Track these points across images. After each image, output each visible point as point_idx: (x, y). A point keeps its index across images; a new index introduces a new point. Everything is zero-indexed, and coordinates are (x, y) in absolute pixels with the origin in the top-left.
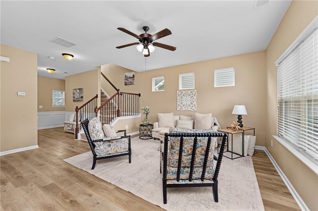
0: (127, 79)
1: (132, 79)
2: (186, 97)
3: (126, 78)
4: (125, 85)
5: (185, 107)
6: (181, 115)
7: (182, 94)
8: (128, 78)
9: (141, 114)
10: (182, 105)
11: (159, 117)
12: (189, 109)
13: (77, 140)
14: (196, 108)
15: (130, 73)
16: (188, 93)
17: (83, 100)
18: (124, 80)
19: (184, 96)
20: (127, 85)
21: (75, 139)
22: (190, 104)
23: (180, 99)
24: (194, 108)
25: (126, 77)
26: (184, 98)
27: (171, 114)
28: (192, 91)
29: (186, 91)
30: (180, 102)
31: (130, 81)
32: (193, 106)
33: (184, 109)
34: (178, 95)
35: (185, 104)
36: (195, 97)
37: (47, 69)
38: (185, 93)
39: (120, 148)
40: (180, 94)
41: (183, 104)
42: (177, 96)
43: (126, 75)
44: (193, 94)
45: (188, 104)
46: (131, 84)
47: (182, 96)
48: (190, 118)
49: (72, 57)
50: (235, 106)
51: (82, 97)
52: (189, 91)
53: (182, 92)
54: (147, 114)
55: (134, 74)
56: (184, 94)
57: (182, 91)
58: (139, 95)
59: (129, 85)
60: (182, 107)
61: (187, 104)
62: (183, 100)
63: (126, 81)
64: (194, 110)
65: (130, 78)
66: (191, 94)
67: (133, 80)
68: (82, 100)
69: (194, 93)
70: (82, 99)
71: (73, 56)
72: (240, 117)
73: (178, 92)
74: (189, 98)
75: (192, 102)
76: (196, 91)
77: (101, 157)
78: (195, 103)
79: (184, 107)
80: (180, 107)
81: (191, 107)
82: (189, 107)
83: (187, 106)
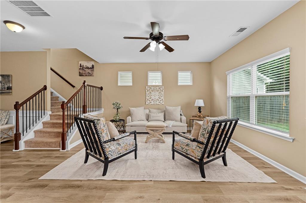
0: (83, 69)
1: (90, 69)
2: (155, 92)
3: (81, 68)
4: (80, 76)
5: (154, 102)
6: (150, 108)
8: (85, 68)
9: (104, 109)
10: (151, 100)
11: (131, 111)
12: (158, 103)
13: (18, 150)
14: (163, 102)
15: (88, 63)
16: (156, 89)
17: (11, 93)
18: (78, 69)
20: (83, 76)
21: (14, 150)
22: (158, 98)
23: (149, 94)
24: (161, 102)
25: (81, 66)
26: (153, 93)
27: (142, 108)
28: (160, 87)
29: (154, 87)
30: (149, 97)
31: (87, 72)
32: (160, 101)
33: (152, 103)
35: (154, 99)
36: (163, 93)
38: (154, 89)
39: (129, 145)
41: (152, 98)
42: (146, 91)
43: (81, 64)
46: (89, 76)
47: (151, 91)
48: (160, 111)
49: (21, 28)
50: (197, 100)
51: (9, 88)
52: (157, 87)
54: (118, 109)
55: (94, 64)
56: (152, 89)
57: (150, 87)
58: (101, 88)
59: (86, 76)
61: (155, 99)
62: (152, 95)
63: (81, 72)
65: (88, 68)
66: (159, 89)
67: (92, 71)
68: (9, 93)
69: (161, 89)
70: (11, 91)
71: (24, 28)
72: (200, 108)
73: (147, 87)
74: (157, 93)
75: (160, 97)
76: (163, 87)
77: (112, 159)
78: (163, 98)
80: (148, 102)
81: (159, 101)
82: (157, 101)
83: (156, 101)
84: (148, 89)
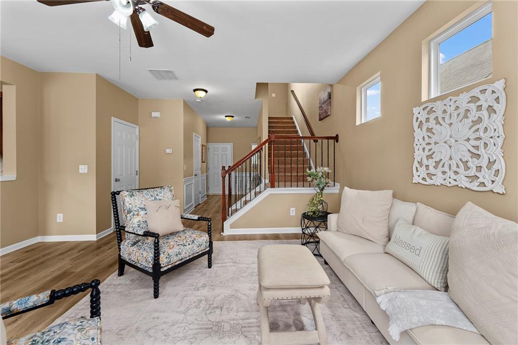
0: (321, 107)
1: (326, 103)
2: (451, 124)
3: (320, 105)
5: (445, 173)
7: (432, 116)
8: (323, 103)
9: (339, 184)
10: (431, 163)
12: (463, 183)
14: (499, 179)
15: (324, 91)
16: (457, 108)
19: (438, 123)
20: (322, 119)
22: (467, 157)
23: (424, 139)
24: (486, 175)
25: (320, 103)
26: (442, 132)
28: (475, 93)
29: (446, 101)
30: (424, 150)
31: (324, 110)
32: (479, 168)
34: (416, 125)
35: (446, 160)
36: (496, 121)
37: (226, 117)
38: (445, 111)
40: (423, 118)
41: (437, 157)
42: (415, 128)
43: (320, 99)
44: (479, 108)
45: (456, 158)
46: (326, 117)
47: (432, 124)
52: (461, 96)
53: (431, 111)
55: (330, 91)
56: (440, 113)
57: (430, 105)
58: (336, 138)
60: (432, 170)
61: (451, 159)
62: (436, 143)
63: (320, 112)
64: (489, 186)
66: (473, 107)
67: (328, 106)
73: (416, 110)
74: (463, 130)
75: (477, 147)
76: (498, 86)
78: (494, 153)
79: (438, 172)
81: (472, 172)
82: (461, 169)
83: (454, 168)
84: (423, 117)
